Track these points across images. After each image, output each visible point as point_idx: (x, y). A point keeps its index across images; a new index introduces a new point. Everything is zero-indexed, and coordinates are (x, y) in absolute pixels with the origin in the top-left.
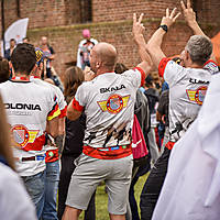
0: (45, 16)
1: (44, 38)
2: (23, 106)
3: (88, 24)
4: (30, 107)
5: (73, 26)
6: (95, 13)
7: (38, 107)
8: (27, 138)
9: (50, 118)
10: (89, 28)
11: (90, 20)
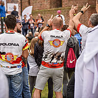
0: (41, 5)
1: (39, 14)
2: (11, 44)
3: (60, 8)
4: (15, 45)
5: (53, 9)
6: (63, 3)
7: (18, 45)
8: (13, 59)
9: (24, 50)
10: (60, 10)
11: (61, 6)
